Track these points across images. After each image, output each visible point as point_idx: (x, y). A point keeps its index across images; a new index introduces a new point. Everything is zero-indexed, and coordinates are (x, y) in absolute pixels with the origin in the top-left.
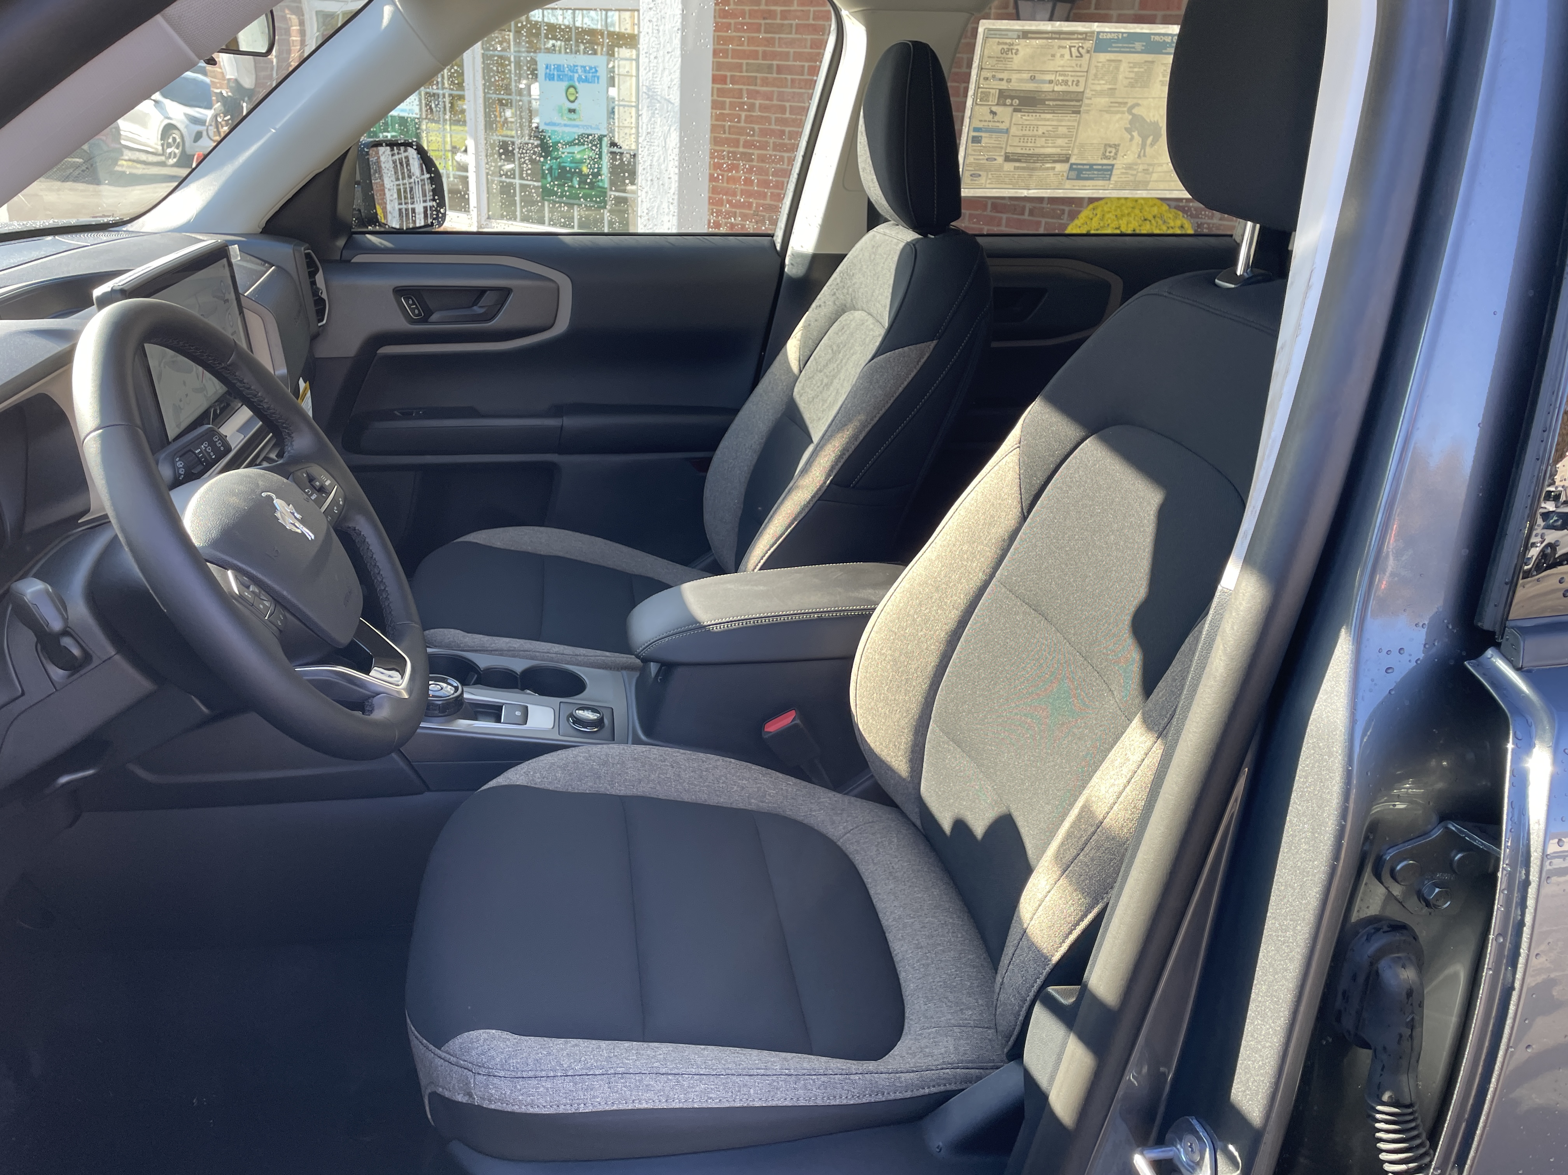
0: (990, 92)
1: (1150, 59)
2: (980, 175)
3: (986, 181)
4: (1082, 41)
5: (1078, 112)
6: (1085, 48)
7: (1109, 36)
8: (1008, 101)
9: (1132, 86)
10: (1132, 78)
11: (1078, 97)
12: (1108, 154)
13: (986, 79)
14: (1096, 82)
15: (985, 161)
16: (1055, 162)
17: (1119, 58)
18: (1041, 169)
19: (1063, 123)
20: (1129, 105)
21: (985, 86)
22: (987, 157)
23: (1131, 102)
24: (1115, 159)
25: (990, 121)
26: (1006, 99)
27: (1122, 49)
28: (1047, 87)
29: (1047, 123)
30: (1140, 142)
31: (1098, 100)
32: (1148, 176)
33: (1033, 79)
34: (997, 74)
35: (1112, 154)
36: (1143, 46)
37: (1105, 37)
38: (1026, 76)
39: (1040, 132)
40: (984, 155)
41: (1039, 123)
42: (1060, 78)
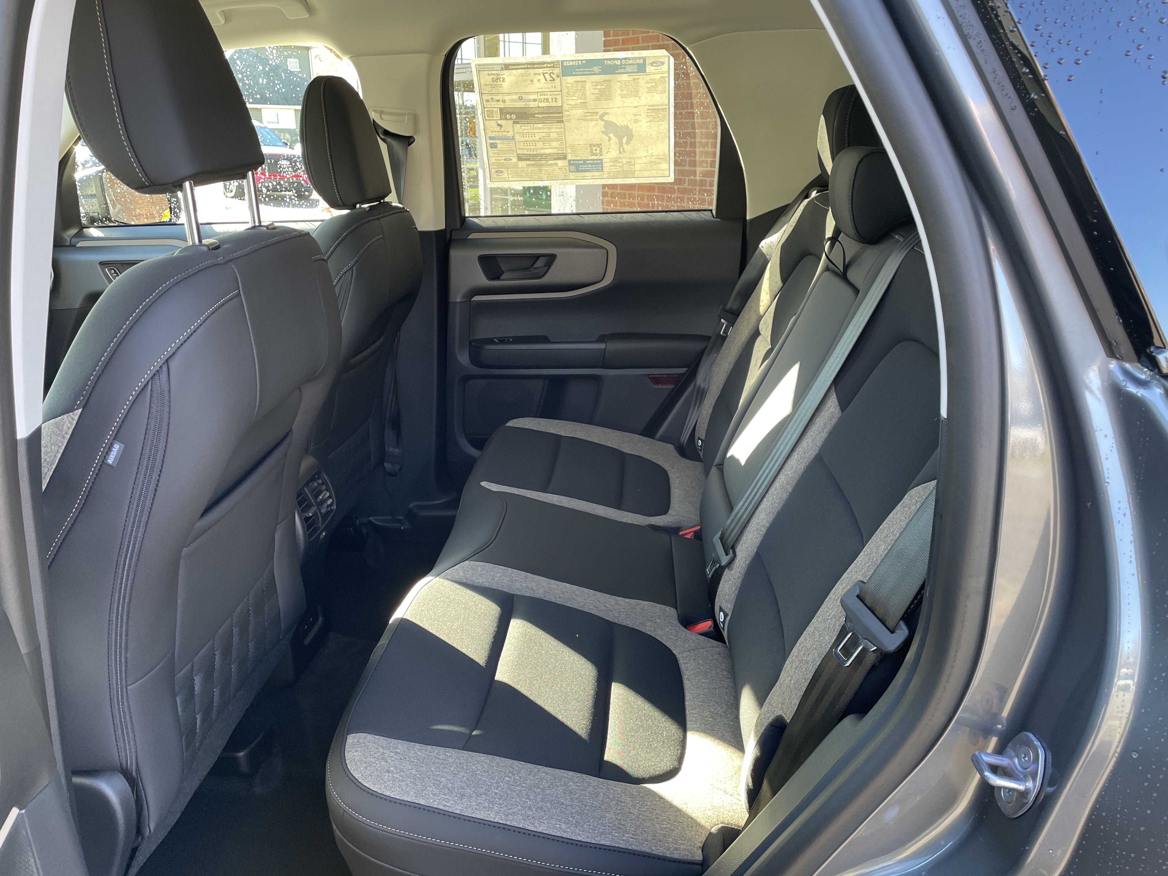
0: (493, 111)
1: (607, 79)
2: (502, 172)
3: (508, 175)
4: (552, 69)
5: (562, 122)
6: (555, 74)
7: (571, 63)
8: (508, 116)
9: (598, 99)
10: (597, 94)
11: (559, 110)
12: (594, 152)
13: (488, 101)
14: (570, 98)
15: (503, 161)
16: (555, 159)
17: (584, 79)
18: (546, 165)
19: (553, 130)
20: (600, 114)
21: (488, 106)
22: (504, 158)
23: (601, 112)
24: (601, 155)
25: (499, 132)
26: (506, 115)
27: (584, 73)
28: (532, 104)
29: (541, 131)
30: (617, 141)
31: (574, 111)
32: (633, 167)
33: (521, 99)
34: (493, 97)
35: (598, 152)
36: (600, 69)
37: (568, 65)
38: (515, 97)
39: (537, 138)
40: (502, 157)
41: (534, 131)
42: (542, 97)
